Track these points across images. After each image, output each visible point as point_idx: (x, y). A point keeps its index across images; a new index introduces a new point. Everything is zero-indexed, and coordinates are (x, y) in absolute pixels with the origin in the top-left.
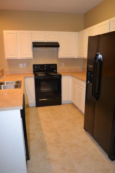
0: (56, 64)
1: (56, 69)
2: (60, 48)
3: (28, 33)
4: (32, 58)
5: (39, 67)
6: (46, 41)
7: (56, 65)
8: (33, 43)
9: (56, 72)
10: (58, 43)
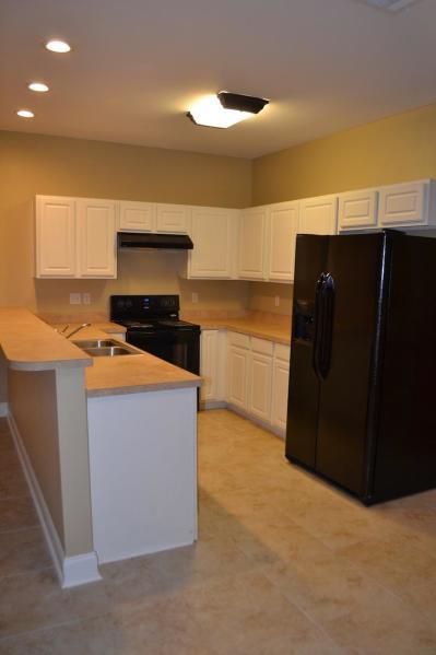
0: (177, 296)
1: (176, 309)
2: (192, 252)
3: (107, 207)
4: (115, 277)
5: (130, 303)
6: (154, 232)
7: (176, 298)
8: (120, 235)
9: (177, 319)
10: (186, 238)
